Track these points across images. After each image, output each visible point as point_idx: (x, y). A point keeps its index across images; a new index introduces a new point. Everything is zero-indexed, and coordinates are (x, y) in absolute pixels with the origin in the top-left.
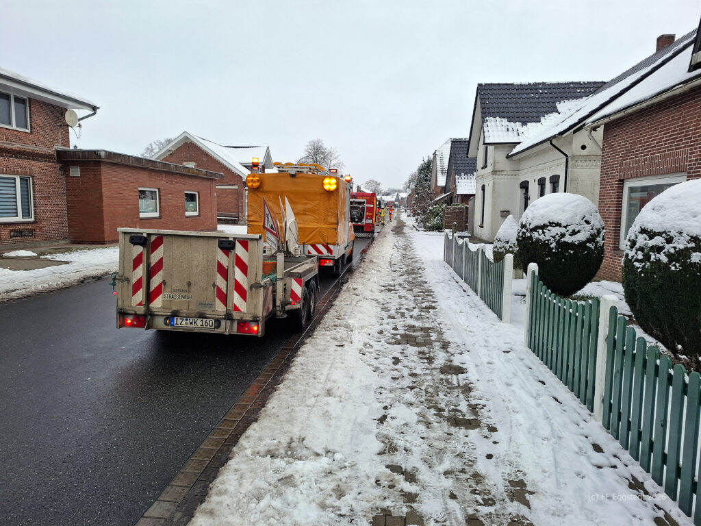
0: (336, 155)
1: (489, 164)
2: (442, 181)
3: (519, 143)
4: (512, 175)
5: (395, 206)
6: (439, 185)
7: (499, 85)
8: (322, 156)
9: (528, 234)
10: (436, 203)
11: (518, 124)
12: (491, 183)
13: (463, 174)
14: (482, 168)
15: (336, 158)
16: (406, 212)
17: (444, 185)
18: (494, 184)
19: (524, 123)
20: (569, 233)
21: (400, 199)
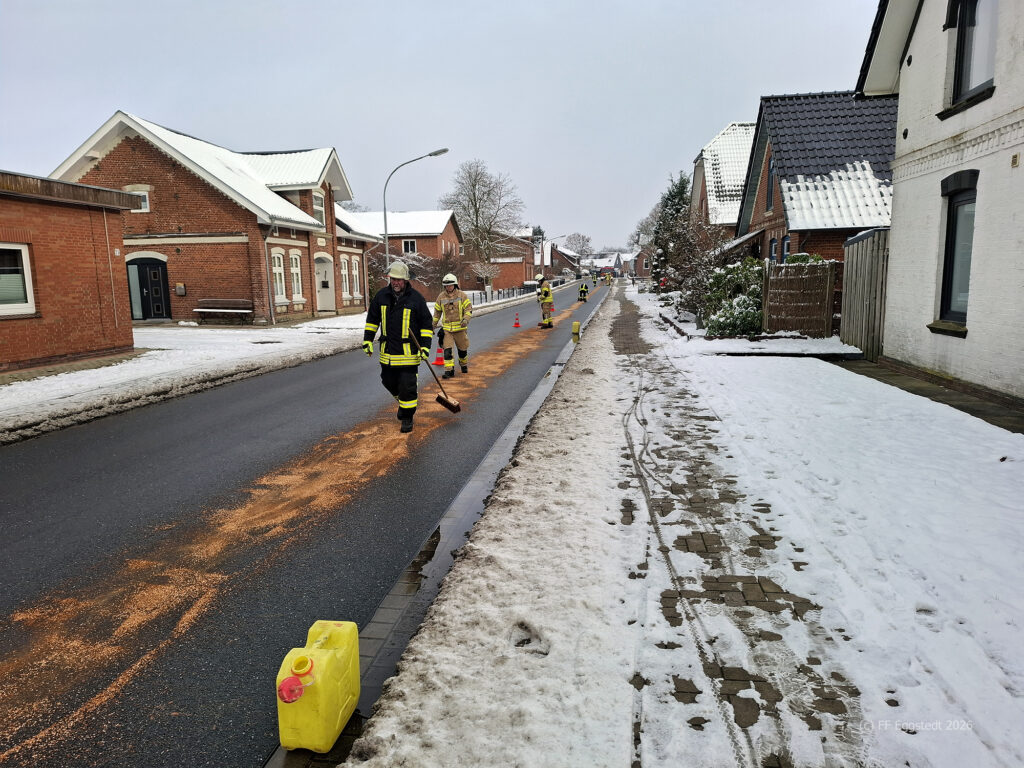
0: (510, 186)
8: (486, 190)
13: (800, 178)
15: (508, 193)
16: (633, 283)
17: (735, 221)
21: (622, 263)
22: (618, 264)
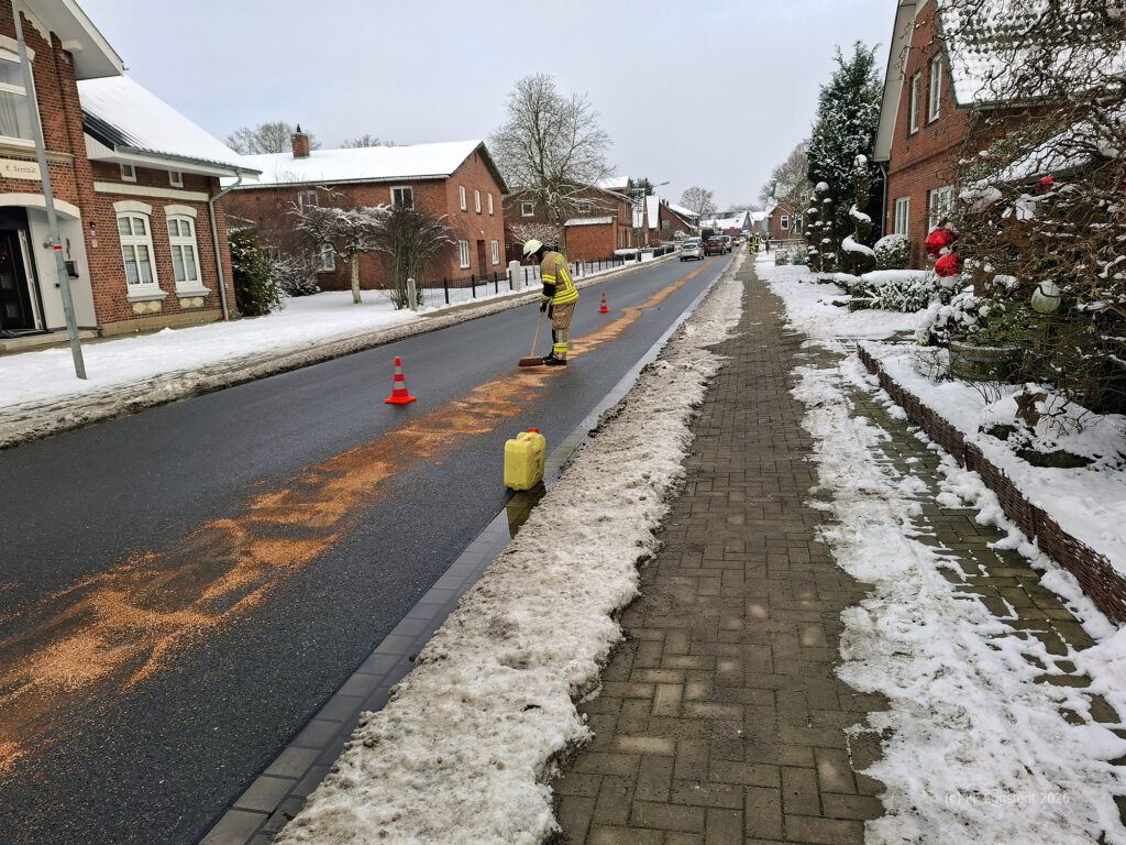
15: (586, 123)
21: (753, 222)
22: (748, 225)
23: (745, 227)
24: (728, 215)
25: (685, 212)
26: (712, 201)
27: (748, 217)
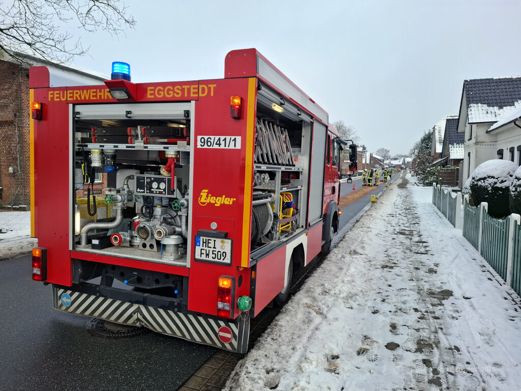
1: (473, 137)
2: (439, 149)
3: (496, 122)
4: (491, 145)
5: (402, 168)
6: (437, 152)
7: (481, 80)
9: (475, 183)
10: (434, 165)
11: (496, 108)
12: (474, 151)
13: (455, 144)
14: (468, 140)
15: (353, 133)
16: (410, 172)
17: (441, 151)
18: (476, 151)
19: (501, 107)
20: (499, 181)
21: (406, 162)
22: (404, 163)
23: (403, 164)
24: (395, 159)
25: (379, 158)
26: (390, 153)
27: (404, 160)
